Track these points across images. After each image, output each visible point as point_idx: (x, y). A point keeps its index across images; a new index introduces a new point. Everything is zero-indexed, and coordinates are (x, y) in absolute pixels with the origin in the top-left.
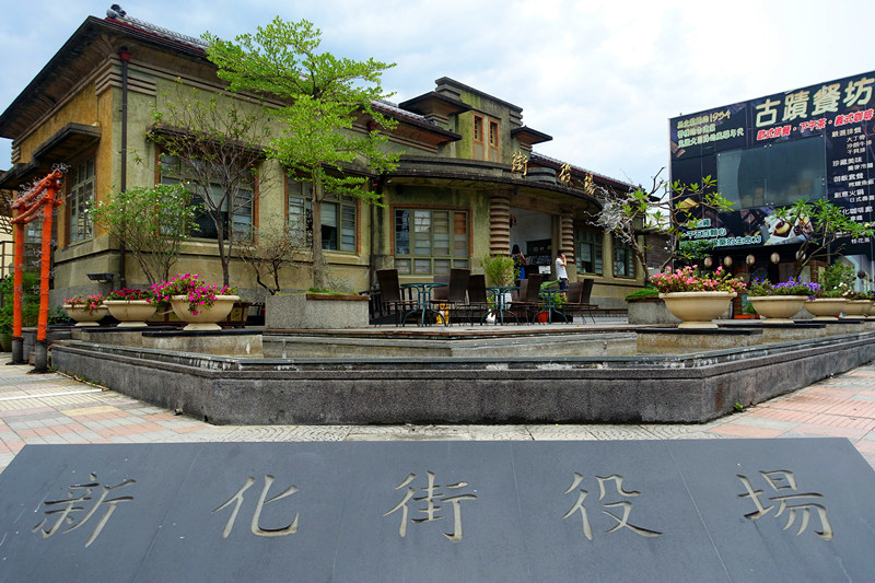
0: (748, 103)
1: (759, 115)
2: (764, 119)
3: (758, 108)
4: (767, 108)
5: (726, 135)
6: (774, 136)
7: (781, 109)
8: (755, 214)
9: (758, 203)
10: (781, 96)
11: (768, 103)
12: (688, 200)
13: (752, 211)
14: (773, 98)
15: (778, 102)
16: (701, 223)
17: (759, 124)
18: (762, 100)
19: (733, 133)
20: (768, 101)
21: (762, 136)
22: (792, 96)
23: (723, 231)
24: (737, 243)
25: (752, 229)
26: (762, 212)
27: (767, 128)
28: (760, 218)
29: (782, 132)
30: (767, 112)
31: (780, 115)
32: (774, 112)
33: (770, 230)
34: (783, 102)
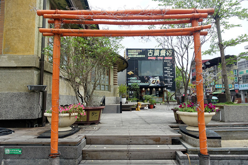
0: (146, 49)
1: (149, 53)
2: (150, 54)
3: (148, 51)
4: (150, 52)
5: (141, 56)
6: (152, 59)
7: (153, 52)
8: (147, 78)
9: (148, 75)
10: (154, 50)
11: (151, 51)
12: (131, 72)
13: (147, 77)
14: (152, 49)
15: (153, 51)
16: (134, 78)
17: (148, 55)
18: (150, 49)
19: (142, 56)
20: (151, 50)
21: (149, 58)
22: (156, 50)
23: (140, 81)
24: (143, 85)
25: (147, 81)
26: (149, 77)
27: (150, 56)
28: (149, 78)
29: (154, 58)
30: (150, 53)
31: (153, 54)
32: (152, 53)
33: (151, 82)
34: (154, 51)
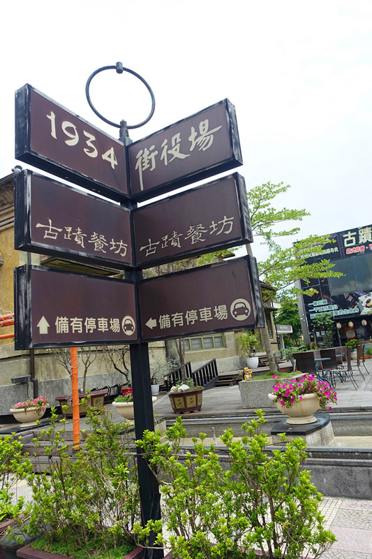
0: (338, 233)
1: (346, 240)
2: (348, 242)
3: (344, 236)
4: (349, 236)
5: (328, 251)
6: (356, 252)
7: (357, 237)
8: (353, 296)
9: (353, 289)
10: (356, 230)
11: (349, 234)
12: (311, 289)
13: (351, 294)
14: (352, 231)
15: (355, 233)
16: (321, 302)
17: (346, 245)
18: (346, 232)
19: (332, 250)
20: (349, 232)
21: (349, 252)
22: (362, 230)
23: (336, 307)
24: (345, 313)
25: (353, 304)
26: (357, 294)
27: (351, 247)
28: (356, 298)
29: (359, 250)
30: (350, 239)
31: (357, 240)
32: (354, 238)
33: (363, 305)
34: (358, 233)
